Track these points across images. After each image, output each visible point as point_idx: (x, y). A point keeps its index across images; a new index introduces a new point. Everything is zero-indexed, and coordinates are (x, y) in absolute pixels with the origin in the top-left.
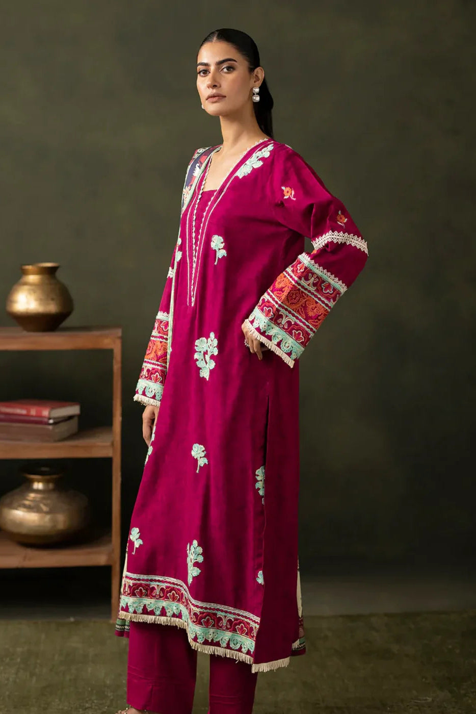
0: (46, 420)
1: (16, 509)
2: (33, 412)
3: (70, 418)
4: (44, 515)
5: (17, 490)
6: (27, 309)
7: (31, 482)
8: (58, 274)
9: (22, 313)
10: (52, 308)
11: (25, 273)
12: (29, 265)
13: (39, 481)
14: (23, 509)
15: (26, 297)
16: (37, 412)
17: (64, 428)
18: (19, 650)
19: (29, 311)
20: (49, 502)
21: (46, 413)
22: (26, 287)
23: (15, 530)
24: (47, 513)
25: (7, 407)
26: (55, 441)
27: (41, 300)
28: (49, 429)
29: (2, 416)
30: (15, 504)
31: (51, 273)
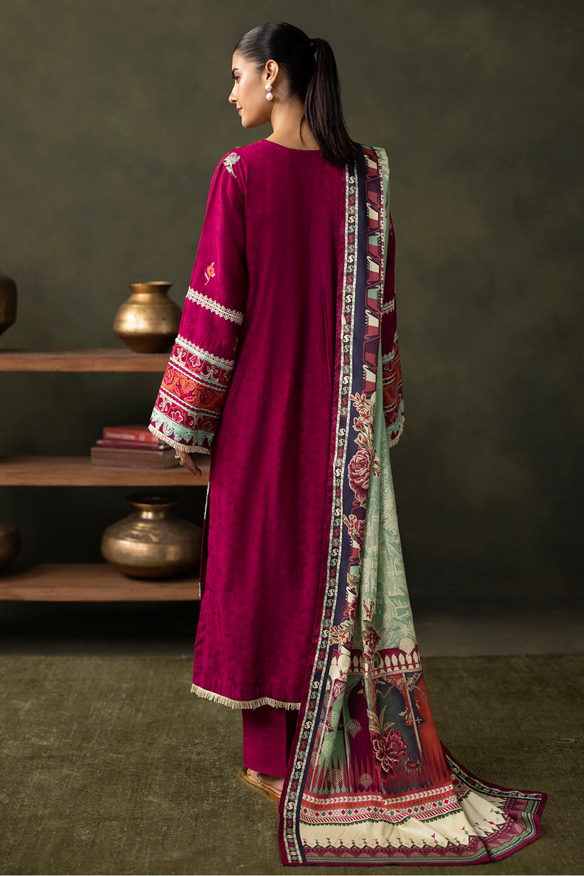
0: (156, 446)
1: (123, 539)
4: (153, 545)
5: (125, 520)
6: (136, 329)
7: (140, 511)
8: (170, 293)
9: (130, 333)
10: (163, 329)
11: (134, 291)
12: (138, 283)
13: (148, 511)
14: (130, 539)
15: (135, 316)
16: (146, 437)
18: (125, 686)
19: (138, 331)
20: (158, 532)
22: (135, 306)
23: (120, 561)
24: (156, 543)
25: (115, 432)
26: (165, 468)
27: (151, 319)
28: (159, 456)
29: (108, 442)
30: (122, 534)
31: (163, 290)
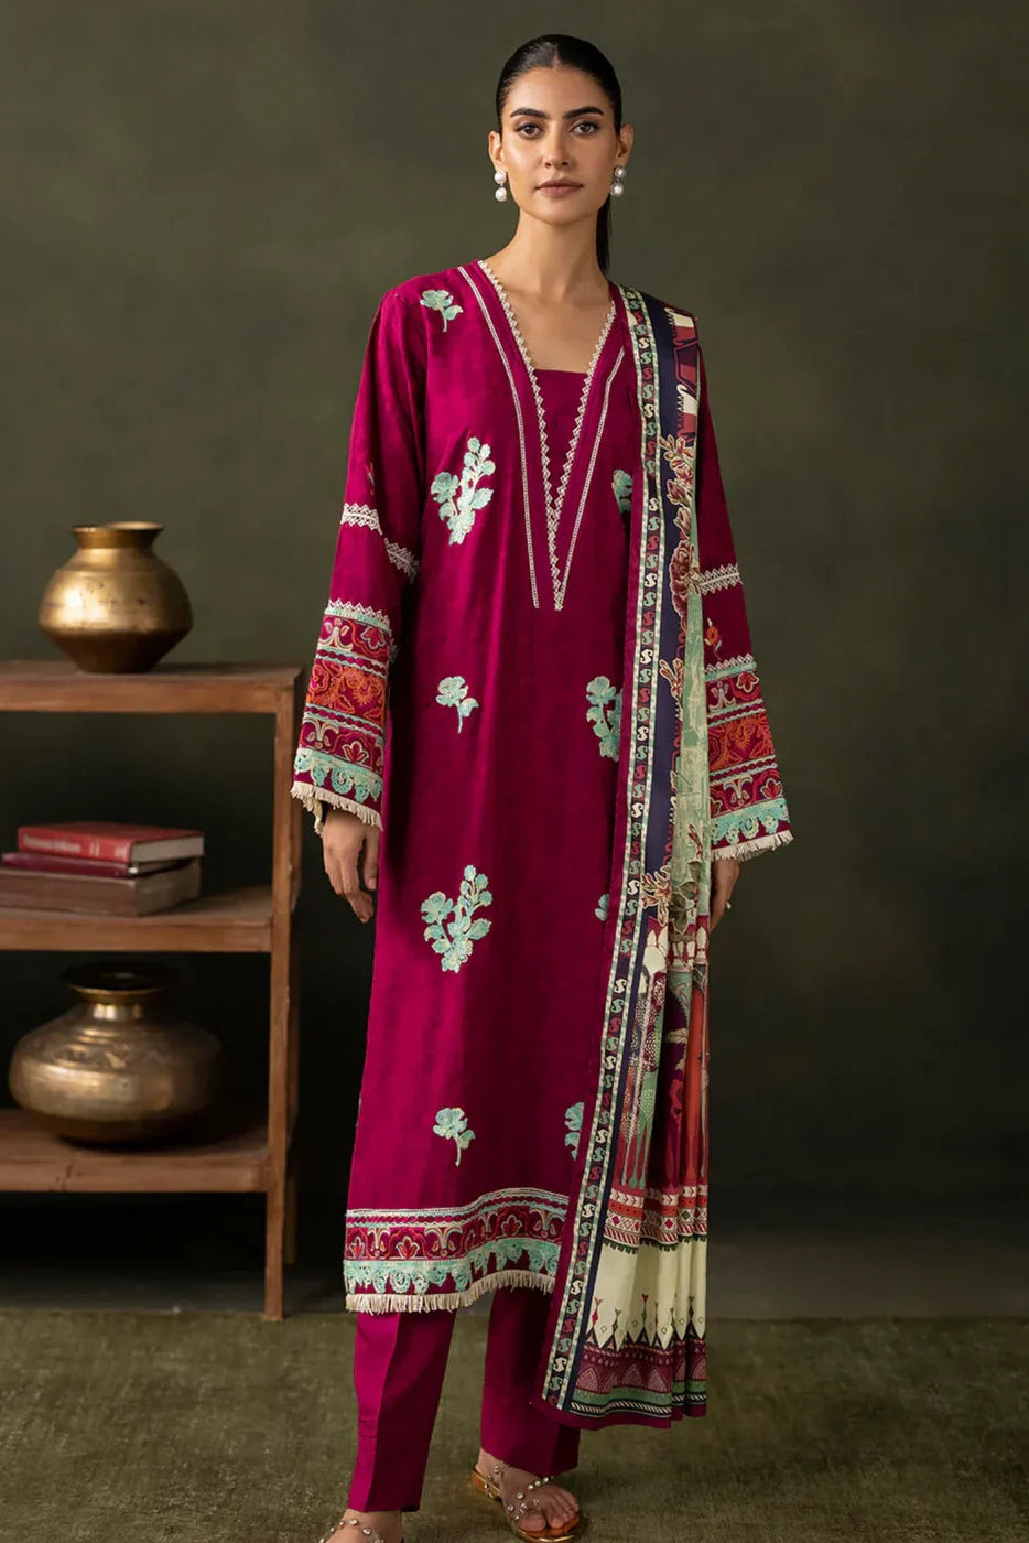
0: (123, 867)
1: (52, 1062)
2: (95, 849)
3: (180, 864)
4: (112, 1076)
5: (58, 1022)
6: (83, 623)
7: (91, 1002)
8: (159, 547)
9: (71, 629)
10: (147, 623)
11: (82, 543)
12: (90, 526)
13: (106, 1004)
14: (65, 1063)
15: (81, 595)
16: (102, 848)
17: (163, 885)
18: (42, 1373)
19: (86, 626)
20: (126, 1048)
21: (122, 852)
22: (82, 574)
23: (46, 1108)
24: (120, 1072)
25: (41, 837)
26: (141, 915)
27: (113, 602)
28: (127, 886)
29: (26, 857)
30: (49, 1053)
31: (141, 543)
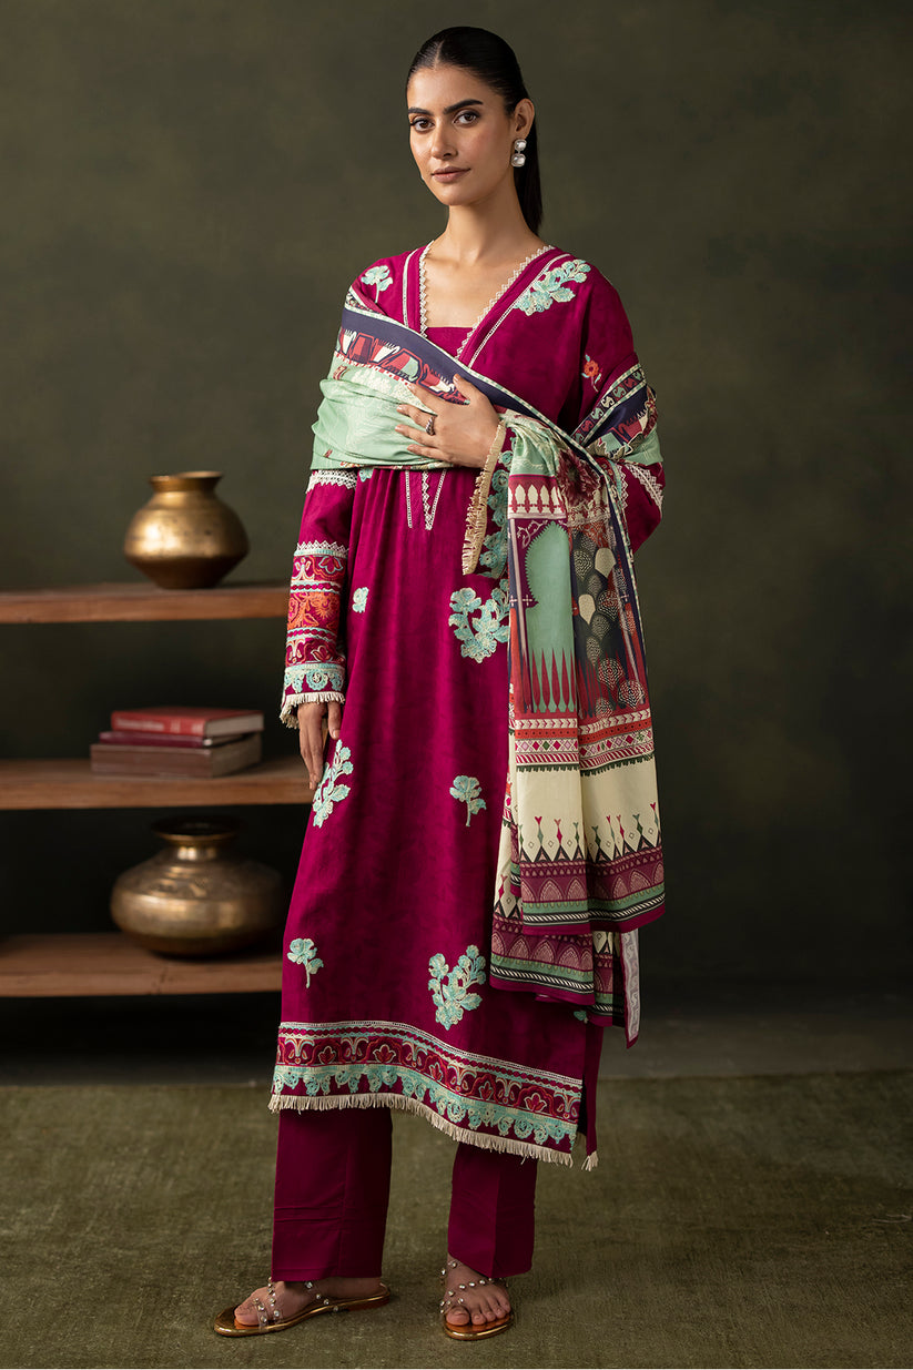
0: (198, 740)
1: (146, 893)
2: (176, 727)
3: (246, 736)
4: (195, 903)
5: (149, 862)
6: (162, 550)
7: (176, 846)
8: (219, 490)
9: (151, 557)
10: (208, 548)
11: (157, 488)
12: (164, 475)
13: (188, 846)
14: (158, 893)
15: (159, 528)
16: (182, 725)
17: (231, 754)
18: (148, 1134)
19: (165, 553)
20: (206, 880)
21: (198, 728)
22: (159, 513)
23: (143, 929)
24: (201, 899)
25: (130, 719)
26: (215, 777)
27: (186, 534)
28: (203, 757)
29: (119, 735)
30: (144, 886)
31: (206, 487)
